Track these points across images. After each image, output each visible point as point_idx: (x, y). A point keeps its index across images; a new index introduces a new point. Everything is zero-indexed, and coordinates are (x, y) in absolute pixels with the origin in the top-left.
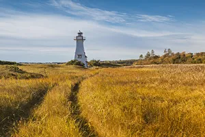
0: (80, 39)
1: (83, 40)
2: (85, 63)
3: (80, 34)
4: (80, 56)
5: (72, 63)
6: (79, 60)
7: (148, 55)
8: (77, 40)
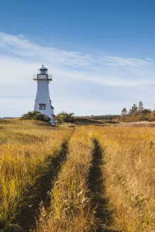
0: (43, 79)
1: (48, 80)
2: (51, 117)
3: (44, 70)
4: (42, 106)
5: (30, 116)
6: (42, 112)
7: (134, 109)
8: (38, 80)
